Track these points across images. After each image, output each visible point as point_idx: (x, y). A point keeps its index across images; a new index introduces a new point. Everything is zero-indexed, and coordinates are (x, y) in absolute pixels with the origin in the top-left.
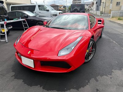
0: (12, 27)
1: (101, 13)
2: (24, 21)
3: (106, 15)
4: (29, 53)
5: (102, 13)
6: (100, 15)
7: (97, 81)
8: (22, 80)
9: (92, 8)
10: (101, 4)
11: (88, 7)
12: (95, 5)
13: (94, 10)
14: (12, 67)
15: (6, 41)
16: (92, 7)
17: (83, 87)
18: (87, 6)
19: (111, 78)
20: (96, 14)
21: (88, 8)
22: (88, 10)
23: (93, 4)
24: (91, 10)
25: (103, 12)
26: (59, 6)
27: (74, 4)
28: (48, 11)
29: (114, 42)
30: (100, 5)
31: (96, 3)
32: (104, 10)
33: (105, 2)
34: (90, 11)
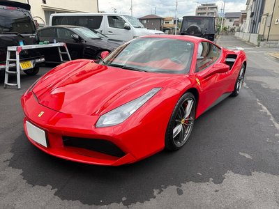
0: (43, 59)
1: (258, 40)
2: (63, 48)
3: (272, 45)
4: (40, 116)
5: (261, 39)
6: (257, 44)
7: (180, 192)
8: (21, 171)
9: (242, 26)
10: (263, 17)
11: (232, 23)
12: (248, 21)
13: (246, 30)
14: (14, 141)
15: (17, 86)
16: (240, 24)
17: (142, 202)
18: (231, 21)
19: (217, 191)
20: (249, 41)
21: (232, 26)
22: (233, 30)
23: (244, 16)
24: (239, 31)
25: (266, 37)
26: (163, 19)
27: (199, 15)
28: (128, 28)
29: (265, 108)
30: (260, 21)
31: (251, 16)
32: (266, 33)
33: (271, 14)
34: (237, 34)
